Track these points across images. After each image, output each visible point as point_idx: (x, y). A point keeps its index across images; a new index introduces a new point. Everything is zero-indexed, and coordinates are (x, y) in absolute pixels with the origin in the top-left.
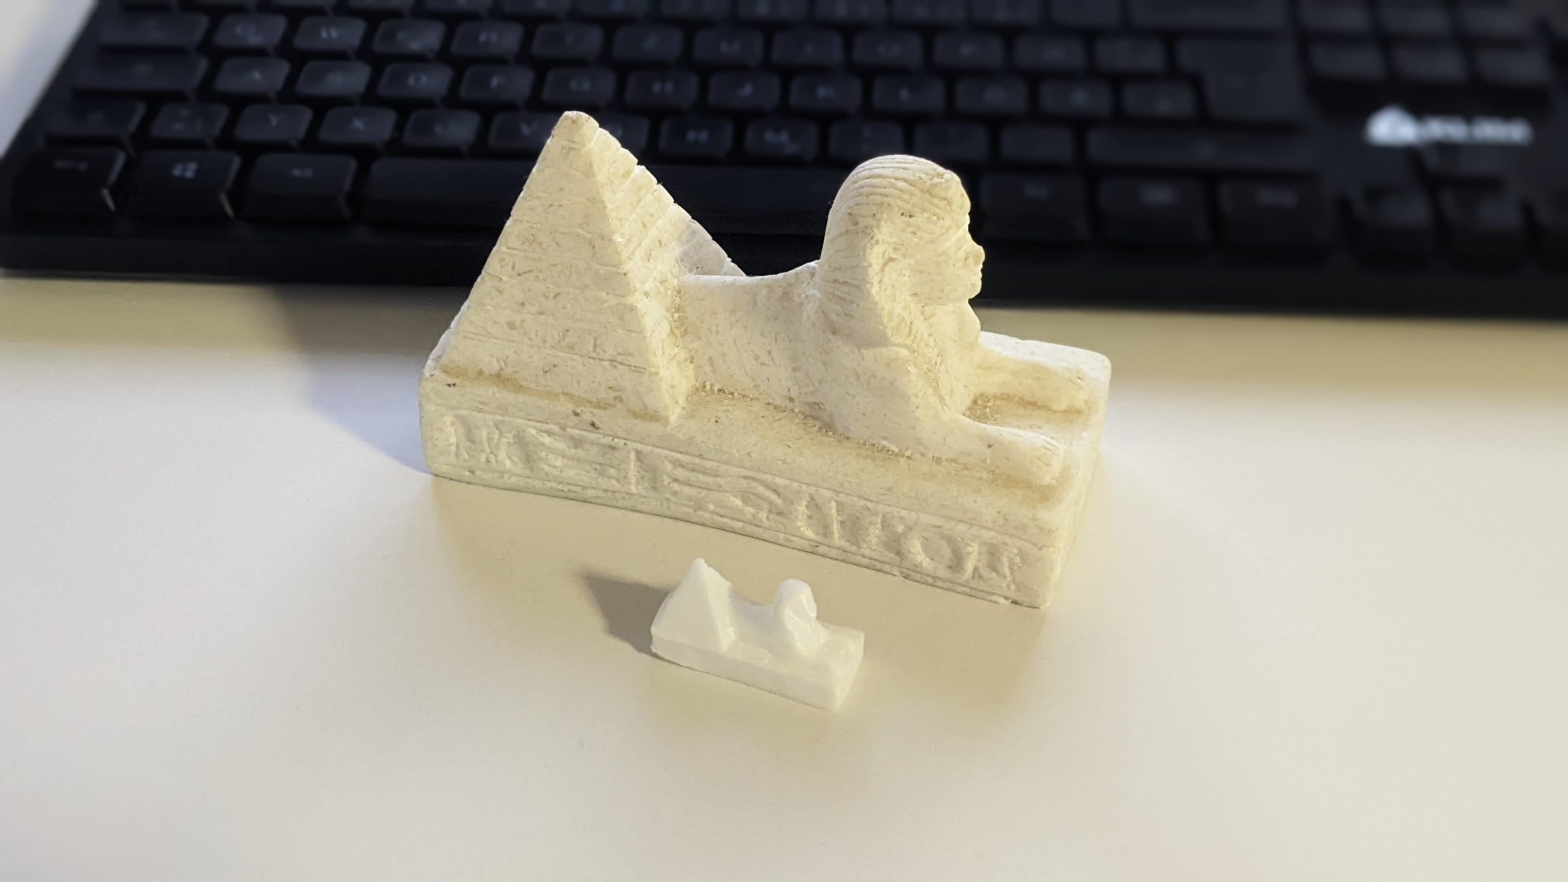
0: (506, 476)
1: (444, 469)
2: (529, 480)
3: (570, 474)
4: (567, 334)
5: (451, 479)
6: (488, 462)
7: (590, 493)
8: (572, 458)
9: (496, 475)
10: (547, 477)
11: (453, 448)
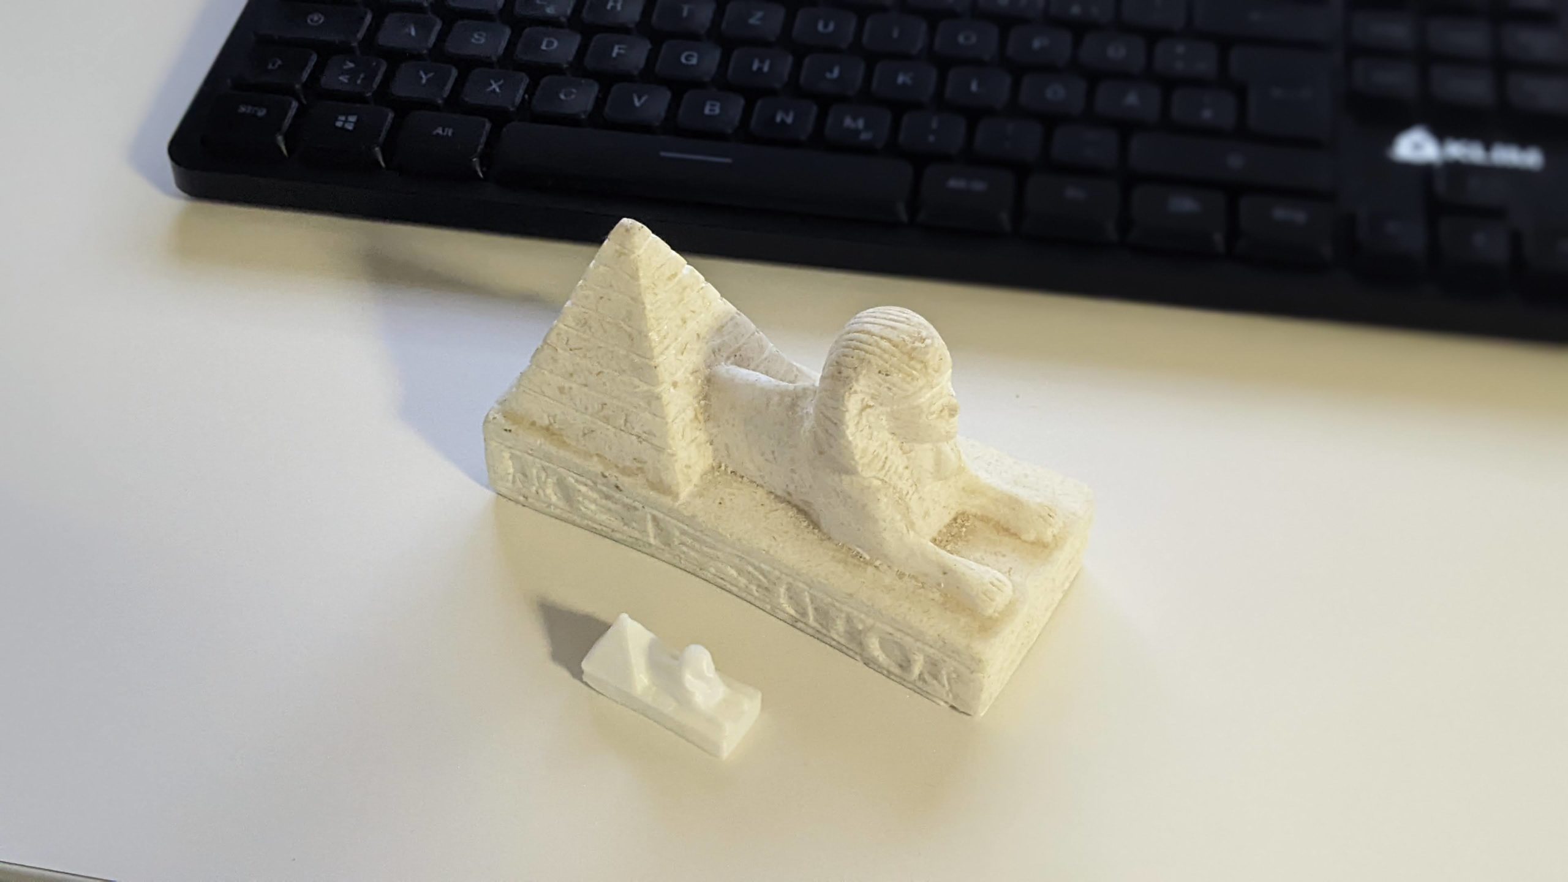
0: (552, 507)
1: (503, 491)
2: (571, 515)
3: (603, 517)
4: (604, 406)
5: (510, 499)
6: (538, 493)
7: (618, 536)
8: (603, 507)
9: (545, 505)
10: (584, 516)
11: (510, 477)
